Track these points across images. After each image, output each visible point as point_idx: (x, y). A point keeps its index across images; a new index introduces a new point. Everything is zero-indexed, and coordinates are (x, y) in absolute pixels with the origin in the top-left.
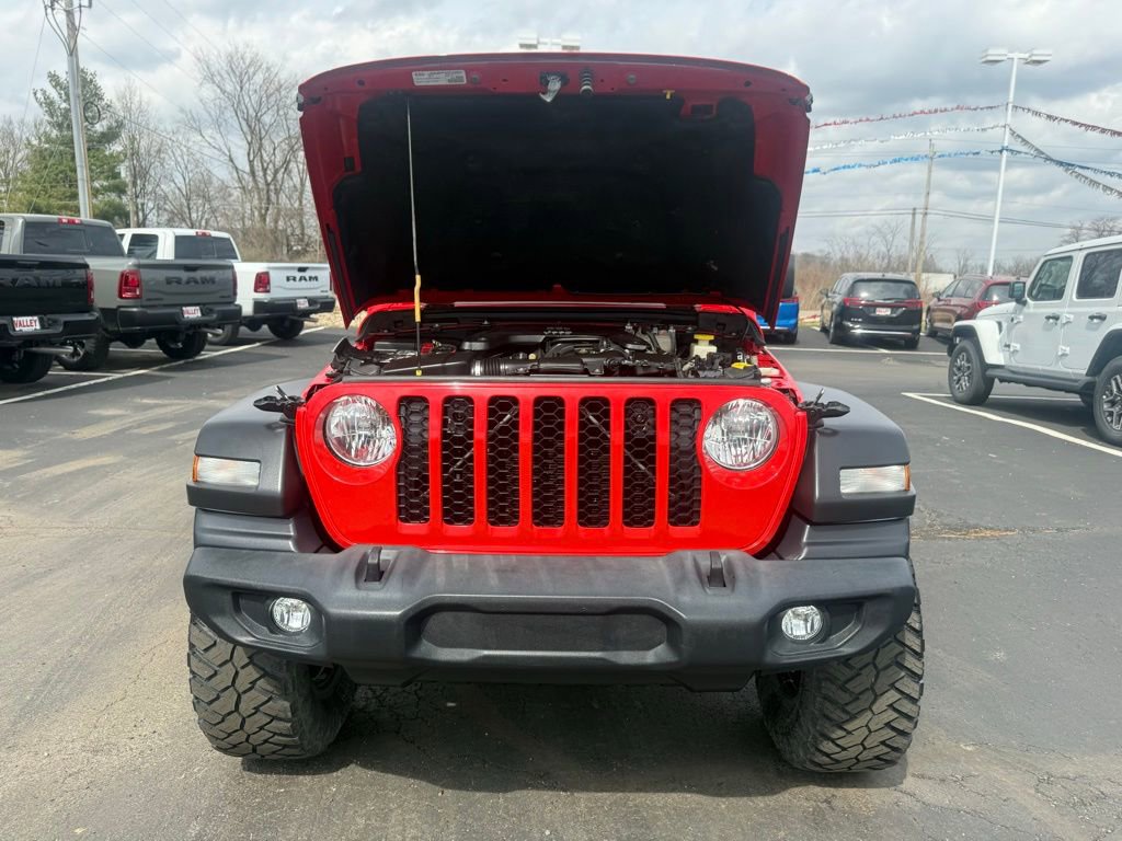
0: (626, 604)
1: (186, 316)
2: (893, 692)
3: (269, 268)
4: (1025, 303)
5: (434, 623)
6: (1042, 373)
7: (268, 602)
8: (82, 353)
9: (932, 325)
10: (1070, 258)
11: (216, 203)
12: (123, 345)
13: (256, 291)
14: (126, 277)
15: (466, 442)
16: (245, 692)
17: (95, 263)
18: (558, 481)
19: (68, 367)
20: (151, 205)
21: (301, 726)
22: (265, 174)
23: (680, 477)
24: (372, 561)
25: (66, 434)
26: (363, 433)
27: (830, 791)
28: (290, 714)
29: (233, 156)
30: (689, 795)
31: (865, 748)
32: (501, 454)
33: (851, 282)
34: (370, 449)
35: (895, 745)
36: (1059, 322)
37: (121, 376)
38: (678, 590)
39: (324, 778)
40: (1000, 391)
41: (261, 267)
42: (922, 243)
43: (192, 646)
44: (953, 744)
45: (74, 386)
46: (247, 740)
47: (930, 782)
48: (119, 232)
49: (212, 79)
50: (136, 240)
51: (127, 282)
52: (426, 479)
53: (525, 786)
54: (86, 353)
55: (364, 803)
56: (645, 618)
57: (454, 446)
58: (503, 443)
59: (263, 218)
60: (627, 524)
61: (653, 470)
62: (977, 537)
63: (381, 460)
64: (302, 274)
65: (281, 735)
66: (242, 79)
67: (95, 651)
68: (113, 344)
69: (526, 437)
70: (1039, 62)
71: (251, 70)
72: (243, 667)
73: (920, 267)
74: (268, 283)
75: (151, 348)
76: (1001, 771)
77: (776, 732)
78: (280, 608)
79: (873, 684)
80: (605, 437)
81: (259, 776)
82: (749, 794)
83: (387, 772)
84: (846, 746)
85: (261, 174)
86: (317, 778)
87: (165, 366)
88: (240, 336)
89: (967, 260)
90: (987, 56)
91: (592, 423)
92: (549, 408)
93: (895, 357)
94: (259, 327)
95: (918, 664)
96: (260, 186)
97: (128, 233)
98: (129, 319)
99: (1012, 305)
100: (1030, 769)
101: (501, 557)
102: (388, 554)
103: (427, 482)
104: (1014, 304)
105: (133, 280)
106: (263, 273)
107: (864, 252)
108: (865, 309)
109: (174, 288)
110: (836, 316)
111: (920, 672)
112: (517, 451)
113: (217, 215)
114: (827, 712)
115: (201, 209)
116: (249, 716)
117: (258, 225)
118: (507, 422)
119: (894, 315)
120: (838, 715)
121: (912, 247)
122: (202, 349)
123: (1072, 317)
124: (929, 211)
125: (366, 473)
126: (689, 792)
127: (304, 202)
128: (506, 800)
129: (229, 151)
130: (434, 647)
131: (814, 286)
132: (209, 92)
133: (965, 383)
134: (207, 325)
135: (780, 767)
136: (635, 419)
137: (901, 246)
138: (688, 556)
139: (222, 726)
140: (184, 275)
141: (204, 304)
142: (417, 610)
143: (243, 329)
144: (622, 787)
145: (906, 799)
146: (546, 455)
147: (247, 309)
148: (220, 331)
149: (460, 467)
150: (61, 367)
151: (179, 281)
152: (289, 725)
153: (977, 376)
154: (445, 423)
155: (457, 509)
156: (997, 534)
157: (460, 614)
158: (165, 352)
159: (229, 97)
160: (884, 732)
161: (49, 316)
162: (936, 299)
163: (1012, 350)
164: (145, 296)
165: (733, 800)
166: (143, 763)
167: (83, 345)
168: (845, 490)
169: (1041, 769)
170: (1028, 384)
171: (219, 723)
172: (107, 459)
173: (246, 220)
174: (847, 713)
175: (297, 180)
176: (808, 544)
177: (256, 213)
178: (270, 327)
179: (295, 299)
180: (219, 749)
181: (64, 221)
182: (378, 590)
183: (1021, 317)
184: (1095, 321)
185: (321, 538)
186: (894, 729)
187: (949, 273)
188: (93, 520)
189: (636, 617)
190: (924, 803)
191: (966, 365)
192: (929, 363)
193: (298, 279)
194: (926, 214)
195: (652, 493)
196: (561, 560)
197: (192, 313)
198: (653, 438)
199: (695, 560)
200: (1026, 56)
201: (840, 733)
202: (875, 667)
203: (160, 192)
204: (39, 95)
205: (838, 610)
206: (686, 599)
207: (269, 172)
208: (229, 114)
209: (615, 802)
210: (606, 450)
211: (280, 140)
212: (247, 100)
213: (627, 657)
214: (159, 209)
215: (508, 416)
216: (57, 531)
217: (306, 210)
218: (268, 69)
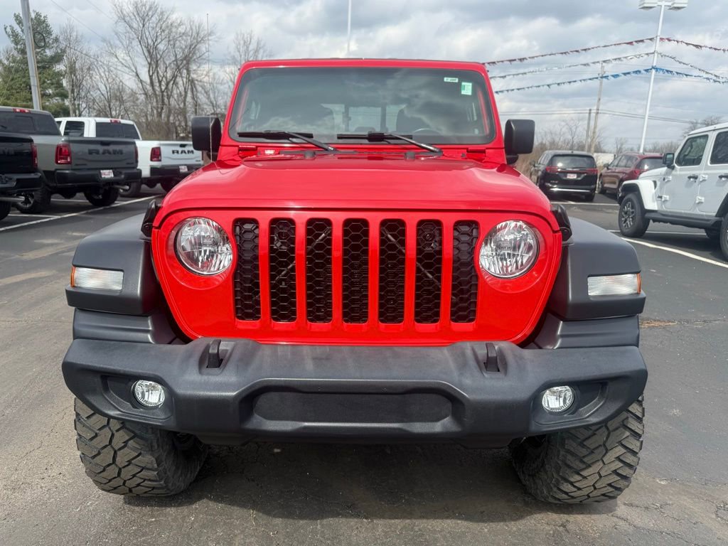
0: (419, 386)
1: (103, 176)
2: (620, 447)
3: (160, 144)
4: (673, 168)
5: (263, 401)
6: (684, 216)
7: (130, 383)
8: (32, 202)
9: (603, 186)
10: (706, 136)
11: (128, 104)
12: (60, 196)
13: (151, 160)
14: (61, 149)
15: (289, 255)
16: (120, 449)
17: (38, 140)
18: (363, 287)
19: (23, 211)
20: (84, 105)
21: (165, 473)
22: (160, 85)
23: (460, 284)
24: (213, 351)
25: (17, 256)
26: (208, 249)
27: (564, 517)
28: (156, 465)
29: (138, 72)
30: (459, 522)
31: (595, 488)
32: (317, 265)
33: (550, 157)
34: (214, 262)
35: (619, 486)
36: (697, 180)
37: (59, 217)
38: (461, 374)
39: (185, 510)
40: (653, 228)
41: (155, 144)
42: (594, 133)
43: (78, 415)
44: (651, 480)
45: (26, 224)
46: (124, 484)
47: (638, 510)
48: (57, 120)
49: (124, 19)
50: (70, 125)
51: (61, 152)
52: (257, 285)
53: (337, 515)
54: (35, 202)
55: (215, 530)
56: (434, 396)
57: (280, 259)
58: (318, 256)
59: (160, 114)
60: (418, 321)
61: (439, 279)
62: (649, 327)
63: (222, 270)
64: (183, 149)
65: (150, 480)
66: (144, 19)
67: (21, 413)
68: (53, 196)
69: (337, 252)
70: (679, 8)
71: (150, 13)
72: (117, 431)
73: (593, 149)
74: (160, 155)
75: (80, 199)
76: (689, 500)
77: (523, 472)
78: (140, 387)
79: (605, 442)
80: (400, 252)
81: (137, 509)
82: (504, 520)
83: (233, 505)
84: (581, 487)
85: (158, 84)
86: (180, 509)
87: (90, 211)
88: (141, 191)
89: (622, 145)
90: (644, 3)
91: (390, 240)
92: (356, 228)
93: (579, 207)
94: (155, 185)
95: (640, 426)
96: (157, 93)
97: (64, 120)
98: (63, 178)
99: (665, 169)
100: (710, 498)
101: (318, 347)
102: (226, 345)
103: (258, 287)
104: (666, 168)
105: (65, 151)
106: (157, 148)
107: (557, 140)
108: (560, 174)
109: (95, 157)
110: (541, 179)
111: (640, 432)
112: (330, 263)
113: (129, 113)
114: (568, 462)
115: (118, 108)
116: (124, 467)
117: (157, 120)
118: (322, 240)
119: (579, 179)
120: (577, 464)
121: (587, 136)
122: (115, 200)
123: (707, 176)
124: (599, 111)
125: (208, 280)
126: (459, 519)
127: (187, 104)
128: (322, 526)
129: (136, 69)
130: (264, 420)
131: (524, 161)
132: (122, 28)
133: (630, 222)
134: (118, 183)
135: (527, 499)
136: (425, 237)
137: (581, 135)
138: (467, 346)
139: (104, 474)
140: (101, 148)
141: (115, 168)
142: (251, 390)
143: (144, 187)
144: (410, 515)
145: (621, 523)
146: (352, 266)
147: (146, 172)
148: (127, 187)
149: (285, 275)
150: (18, 212)
151: (97, 152)
152: (156, 473)
153: (638, 218)
154: (272, 241)
155: (283, 309)
156: (662, 324)
157: (284, 394)
158: (90, 202)
159: (135, 31)
160: (611, 477)
161: (6, 175)
162: (606, 169)
163: (663, 199)
164: (74, 162)
165: (493, 525)
166: (49, 499)
167: (32, 196)
168: (591, 293)
169: (718, 499)
170: (673, 223)
171: (101, 472)
172: (43, 273)
173: (149, 116)
174: (584, 463)
175: (182, 89)
176: (562, 336)
177: (155, 112)
178: (162, 185)
179: (178, 166)
180: (103, 490)
181: (18, 110)
182: (217, 375)
183: (670, 177)
184: (723, 179)
185: (173, 333)
186: (619, 475)
187: (610, 153)
188: (30, 315)
189: (428, 396)
190: (635, 526)
191: (631, 210)
192: (602, 211)
193: (180, 152)
194: (598, 113)
195: (438, 297)
196: (365, 350)
197: (107, 174)
198: (440, 252)
199: (473, 350)
200: (670, 4)
201: (577, 478)
202: (608, 429)
203: (90, 97)
204: (8, 29)
205: (586, 388)
206: (467, 381)
207: (163, 83)
208: (135, 43)
209: (405, 527)
210: (403, 262)
211: (171, 61)
212: (147, 33)
213: (419, 427)
214: (89, 108)
215: (324, 234)
216: (4, 323)
217: (188, 109)
218: (162, 13)
